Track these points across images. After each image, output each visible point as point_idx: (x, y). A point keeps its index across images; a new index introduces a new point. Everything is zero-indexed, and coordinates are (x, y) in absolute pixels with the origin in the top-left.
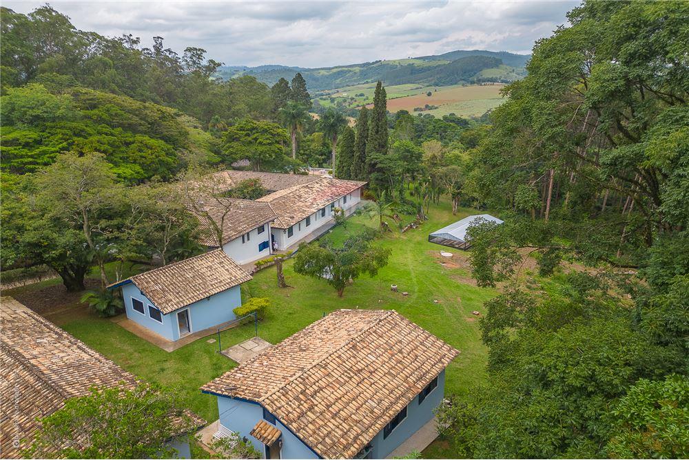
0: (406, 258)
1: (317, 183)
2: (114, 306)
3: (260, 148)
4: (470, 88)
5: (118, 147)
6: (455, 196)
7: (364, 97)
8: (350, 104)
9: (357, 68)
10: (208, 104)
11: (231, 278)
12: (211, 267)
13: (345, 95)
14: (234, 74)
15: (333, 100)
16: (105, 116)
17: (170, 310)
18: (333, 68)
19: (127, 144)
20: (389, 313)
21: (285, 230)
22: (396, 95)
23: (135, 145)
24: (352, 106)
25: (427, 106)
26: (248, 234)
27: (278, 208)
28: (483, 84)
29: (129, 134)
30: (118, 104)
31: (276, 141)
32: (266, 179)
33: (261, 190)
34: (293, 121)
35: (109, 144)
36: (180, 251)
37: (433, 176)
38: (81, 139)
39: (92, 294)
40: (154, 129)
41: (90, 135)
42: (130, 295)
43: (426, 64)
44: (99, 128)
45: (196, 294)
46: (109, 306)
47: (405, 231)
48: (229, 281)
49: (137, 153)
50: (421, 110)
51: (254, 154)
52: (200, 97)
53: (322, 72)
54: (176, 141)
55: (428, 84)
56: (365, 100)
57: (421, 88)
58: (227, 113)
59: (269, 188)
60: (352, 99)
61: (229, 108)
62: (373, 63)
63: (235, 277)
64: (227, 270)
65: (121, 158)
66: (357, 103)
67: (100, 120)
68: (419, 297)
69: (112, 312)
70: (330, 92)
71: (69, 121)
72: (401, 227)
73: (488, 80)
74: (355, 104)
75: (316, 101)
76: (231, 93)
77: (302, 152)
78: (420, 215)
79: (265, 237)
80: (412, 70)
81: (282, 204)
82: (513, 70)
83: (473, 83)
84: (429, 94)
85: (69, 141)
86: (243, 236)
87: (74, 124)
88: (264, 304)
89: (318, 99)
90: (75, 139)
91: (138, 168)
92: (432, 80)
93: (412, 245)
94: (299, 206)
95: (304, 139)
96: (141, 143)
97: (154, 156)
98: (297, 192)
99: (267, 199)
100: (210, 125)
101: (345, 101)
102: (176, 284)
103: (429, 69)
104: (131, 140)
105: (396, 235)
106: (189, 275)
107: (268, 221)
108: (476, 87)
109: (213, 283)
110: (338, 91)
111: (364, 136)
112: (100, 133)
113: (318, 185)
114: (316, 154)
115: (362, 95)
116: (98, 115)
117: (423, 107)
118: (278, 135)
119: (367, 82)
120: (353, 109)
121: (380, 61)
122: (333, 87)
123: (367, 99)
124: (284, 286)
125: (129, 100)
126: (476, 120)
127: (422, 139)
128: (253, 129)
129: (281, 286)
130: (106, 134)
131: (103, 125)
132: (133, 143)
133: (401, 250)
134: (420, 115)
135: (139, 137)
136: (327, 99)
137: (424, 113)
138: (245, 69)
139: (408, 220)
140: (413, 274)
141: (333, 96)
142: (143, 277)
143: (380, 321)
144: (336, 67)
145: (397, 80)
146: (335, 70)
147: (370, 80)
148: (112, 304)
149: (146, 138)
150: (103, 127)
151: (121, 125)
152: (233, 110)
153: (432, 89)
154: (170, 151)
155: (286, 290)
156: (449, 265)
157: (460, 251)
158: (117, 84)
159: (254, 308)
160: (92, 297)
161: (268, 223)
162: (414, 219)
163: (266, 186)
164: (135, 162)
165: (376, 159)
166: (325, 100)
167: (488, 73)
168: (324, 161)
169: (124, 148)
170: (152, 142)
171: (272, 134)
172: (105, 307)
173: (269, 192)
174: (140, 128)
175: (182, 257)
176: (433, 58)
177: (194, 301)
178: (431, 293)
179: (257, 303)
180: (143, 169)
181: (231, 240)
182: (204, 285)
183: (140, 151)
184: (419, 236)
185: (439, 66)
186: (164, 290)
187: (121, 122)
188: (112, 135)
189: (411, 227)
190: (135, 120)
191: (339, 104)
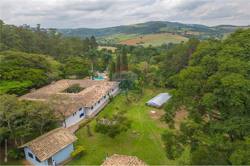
0: (138, 115)
1: (102, 84)
2: (21, 155)
3: (79, 70)
4: (156, 35)
5: (23, 74)
6: (154, 84)
7: (118, 39)
8: (112, 42)
9: (114, 28)
10: (58, 49)
11: (69, 140)
12: (61, 136)
13: (110, 38)
14: (68, 32)
15: (106, 41)
16: (17, 62)
17: (44, 160)
18: (105, 29)
19: (26, 73)
20: (134, 158)
21: (90, 108)
22: (129, 38)
23: (29, 73)
24: (113, 43)
25: (141, 42)
26: (75, 113)
27: (87, 98)
28: (161, 33)
29: (27, 68)
30: (22, 57)
31: (85, 67)
32: (82, 83)
33: (80, 88)
34: (91, 57)
35: (18, 74)
36: (48, 128)
37: (145, 78)
38: (7, 73)
39: (11, 151)
40: (37, 65)
41: (11, 71)
42: (27, 151)
43: (140, 26)
44: (15, 67)
45: (55, 150)
46: (19, 156)
47: (137, 101)
48: (68, 141)
49: (30, 76)
50: (139, 44)
51: (77, 72)
52: (55, 47)
53: (101, 30)
54: (46, 69)
55: (141, 34)
56: (118, 40)
57: (138, 35)
58: (65, 52)
59: (83, 87)
60: (113, 40)
61: (66, 50)
62: (120, 26)
63: (71, 139)
64: (67, 136)
65: (23, 79)
66: (115, 42)
67: (15, 64)
68: (144, 136)
69: (20, 158)
70: (105, 37)
71: (3, 65)
72: (135, 100)
73: (163, 32)
74: (114, 42)
75: (99, 41)
76: (67, 44)
77: (95, 67)
78: (142, 94)
79: (82, 112)
80: (135, 29)
81: (88, 96)
82: (171, 28)
83: (157, 33)
84: (141, 38)
85: (2, 74)
86: (73, 114)
87: (5, 67)
88: (83, 149)
89: (100, 40)
90: (5, 73)
91: (30, 82)
92: (142, 32)
93: (140, 108)
94: (95, 96)
95: (96, 62)
96: (32, 72)
97: (37, 77)
98: (94, 89)
99: (83, 93)
100: (59, 57)
101: (110, 41)
102: (47, 146)
103: (141, 28)
104: (28, 71)
105: (133, 104)
106: (52, 141)
107: (83, 105)
108: (158, 35)
109: (62, 143)
110: (107, 37)
111: (119, 65)
112: (15, 69)
113: (102, 85)
114: (101, 67)
115: (117, 38)
116: (14, 62)
117: (140, 43)
118: (86, 64)
119: (118, 34)
120: (114, 44)
121: (123, 26)
122: (106, 35)
123: (119, 40)
124: (91, 135)
125: (27, 54)
126: (159, 47)
127: (140, 57)
128: (76, 62)
129: (89, 136)
130: (17, 69)
131: (16, 66)
132: (28, 72)
133: (136, 111)
134: (139, 46)
135: (31, 70)
136: (104, 40)
137: (140, 45)
138: (72, 29)
139: (137, 96)
140: (141, 124)
141: (106, 39)
142: (32, 145)
143: (131, 163)
144: (107, 28)
145: (129, 33)
146: (106, 29)
147: (119, 33)
148: (20, 155)
149: (34, 70)
150: (16, 67)
151: (23, 65)
152: (67, 51)
153: (142, 36)
154: (44, 74)
155: (91, 138)
156: (155, 117)
157: (158, 109)
158: (22, 45)
159: (79, 152)
160: (11, 152)
161: (83, 106)
162: (139, 95)
163: (82, 86)
164: (29, 79)
165: (125, 73)
166: (103, 40)
167: (162, 29)
168: (104, 70)
169: (24, 75)
170: (36, 71)
171: (84, 64)
172: (17, 156)
173: (83, 89)
174: (31, 66)
175: (49, 130)
176: (142, 24)
177: (54, 153)
178: (149, 133)
179: (81, 148)
180: (32, 82)
181: (68, 117)
182: (58, 145)
183: (31, 75)
184: (142, 104)
185: (145, 27)
186: (41, 150)
187: (23, 64)
188: (20, 69)
189: (139, 99)
190: (29, 63)
191: (108, 42)
